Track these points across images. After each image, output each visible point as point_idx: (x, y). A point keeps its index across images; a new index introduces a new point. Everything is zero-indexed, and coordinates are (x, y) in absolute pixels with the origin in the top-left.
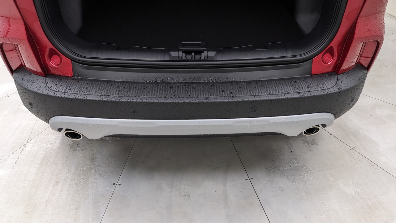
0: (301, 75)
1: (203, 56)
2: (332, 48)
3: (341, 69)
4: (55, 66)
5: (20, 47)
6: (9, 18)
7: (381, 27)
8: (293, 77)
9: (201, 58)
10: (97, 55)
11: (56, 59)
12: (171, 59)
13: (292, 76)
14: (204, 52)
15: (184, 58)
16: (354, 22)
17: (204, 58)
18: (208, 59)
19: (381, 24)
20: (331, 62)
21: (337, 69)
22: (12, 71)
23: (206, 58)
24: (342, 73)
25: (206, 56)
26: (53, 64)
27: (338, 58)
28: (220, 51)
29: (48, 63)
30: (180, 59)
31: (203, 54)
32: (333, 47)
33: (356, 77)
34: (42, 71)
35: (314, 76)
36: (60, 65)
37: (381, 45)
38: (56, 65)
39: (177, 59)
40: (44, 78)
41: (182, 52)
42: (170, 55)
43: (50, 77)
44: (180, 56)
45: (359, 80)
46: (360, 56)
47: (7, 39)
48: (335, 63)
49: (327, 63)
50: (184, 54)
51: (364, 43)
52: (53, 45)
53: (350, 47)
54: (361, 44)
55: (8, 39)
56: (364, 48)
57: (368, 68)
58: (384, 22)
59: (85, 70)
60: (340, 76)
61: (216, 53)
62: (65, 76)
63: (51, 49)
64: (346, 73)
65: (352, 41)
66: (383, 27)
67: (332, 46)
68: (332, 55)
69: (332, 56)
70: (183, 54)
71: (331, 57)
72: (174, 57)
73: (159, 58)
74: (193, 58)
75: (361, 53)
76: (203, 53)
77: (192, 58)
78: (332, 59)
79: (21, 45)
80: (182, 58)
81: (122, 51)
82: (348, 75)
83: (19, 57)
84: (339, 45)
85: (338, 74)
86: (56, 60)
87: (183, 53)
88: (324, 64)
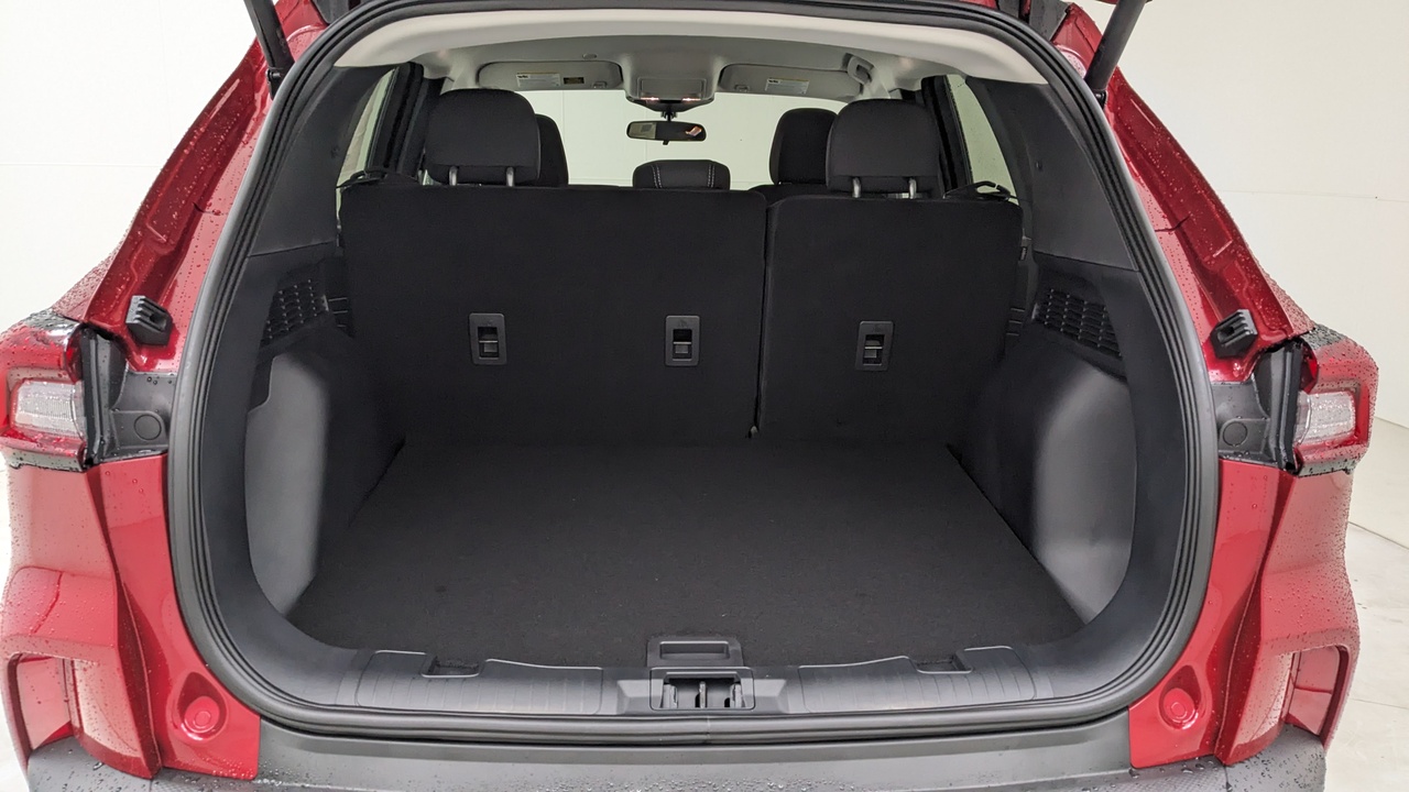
0: (1095, 771)
1: (738, 696)
2: (1188, 671)
3: (1235, 745)
4: (196, 738)
5: (85, 670)
6: (61, 573)
7: (1344, 601)
8: (1065, 777)
9: (731, 702)
10: (356, 696)
11: (204, 712)
12: (623, 712)
13: (1063, 774)
14: (743, 681)
15: (670, 704)
16: (1251, 584)
17: (743, 705)
18: (756, 710)
19: (1340, 590)
20: (1193, 722)
21: (1220, 745)
22: (28, 751)
23: (749, 705)
24: (1240, 762)
25: (748, 697)
26: (191, 732)
27: (1218, 705)
28: (797, 677)
29: (170, 726)
30: (657, 706)
31: (738, 687)
32: (1194, 668)
33: (1292, 777)
34: (145, 757)
35: (1141, 772)
36: (214, 733)
37: (1356, 660)
38: (200, 735)
39: (646, 709)
40: (147, 783)
41: (661, 681)
42: (621, 694)
43: (170, 779)
44: (656, 698)
45: (1305, 786)
46: (1291, 686)
47: (43, 641)
48: (1210, 725)
49: (1181, 725)
50: (671, 689)
51: (1296, 658)
52: (204, 662)
53: (1253, 670)
54: (1287, 660)
55: (47, 642)
56: (1298, 670)
57: (1323, 737)
58: (1348, 583)
59: (307, 753)
60: (1237, 772)
61: (785, 687)
62: (228, 777)
63: (194, 678)
64: (1253, 760)
65: (1255, 651)
66: (1349, 598)
67: (1188, 664)
68: (1195, 696)
69: (1194, 700)
70: (668, 686)
71: (1193, 706)
72: (633, 701)
73: (582, 704)
74: (702, 706)
75: (1294, 675)
76: (739, 683)
77: (697, 705)
78: (1196, 708)
79: (90, 663)
80: (662, 706)
81: (447, 679)
82: (1262, 767)
83: (67, 701)
84: (1212, 662)
85: (1225, 766)
86: (204, 714)
87: (665, 683)
88: (1172, 729)
